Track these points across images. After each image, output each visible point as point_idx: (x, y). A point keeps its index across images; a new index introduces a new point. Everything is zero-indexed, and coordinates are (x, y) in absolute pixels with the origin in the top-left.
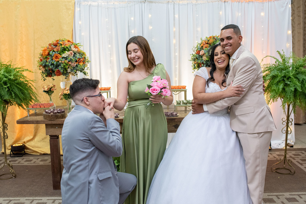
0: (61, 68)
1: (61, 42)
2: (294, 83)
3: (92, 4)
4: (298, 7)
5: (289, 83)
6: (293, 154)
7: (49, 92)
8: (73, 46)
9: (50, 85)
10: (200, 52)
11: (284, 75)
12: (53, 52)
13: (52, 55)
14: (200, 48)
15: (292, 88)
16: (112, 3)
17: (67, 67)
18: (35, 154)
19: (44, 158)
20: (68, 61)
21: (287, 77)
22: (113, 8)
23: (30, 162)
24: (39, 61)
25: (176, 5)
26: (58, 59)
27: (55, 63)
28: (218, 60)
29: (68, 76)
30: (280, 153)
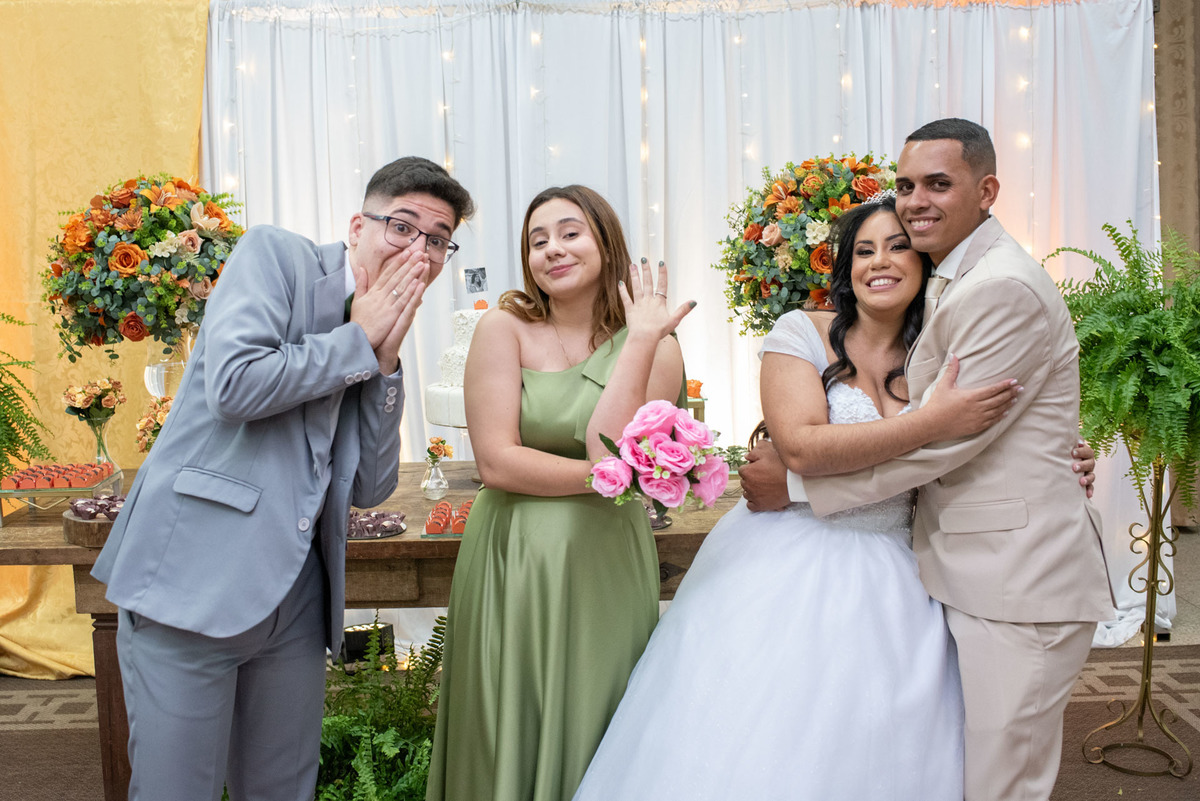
0: (146, 307)
1: (145, 192)
2: (1188, 372)
3: (283, 18)
4: (1176, 24)
5: (1163, 371)
6: (1171, 675)
7: (95, 411)
8: (199, 210)
9: (99, 383)
10: (762, 229)
11: (1141, 334)
12: (109, 235)
13: (108, 251)
14: (763, 214)
15: (1177, 394)
16: (373, 14)
17: (171, 302)
18: (34, 677)
19: (76, 696)
20: (176, 276)
21: (1154, 344)
22: (378, 35)
23: (11, 718)
24: (49, 277)
25: (652, 20)
26: (133, 266)
27: (119, 285)
28: (871, 274)
29: (176, 340)
30: (1113, 668)
